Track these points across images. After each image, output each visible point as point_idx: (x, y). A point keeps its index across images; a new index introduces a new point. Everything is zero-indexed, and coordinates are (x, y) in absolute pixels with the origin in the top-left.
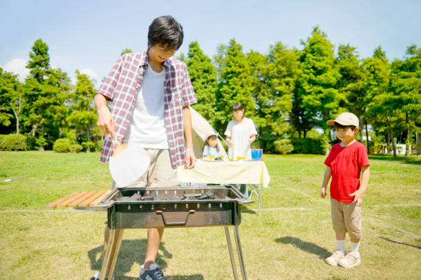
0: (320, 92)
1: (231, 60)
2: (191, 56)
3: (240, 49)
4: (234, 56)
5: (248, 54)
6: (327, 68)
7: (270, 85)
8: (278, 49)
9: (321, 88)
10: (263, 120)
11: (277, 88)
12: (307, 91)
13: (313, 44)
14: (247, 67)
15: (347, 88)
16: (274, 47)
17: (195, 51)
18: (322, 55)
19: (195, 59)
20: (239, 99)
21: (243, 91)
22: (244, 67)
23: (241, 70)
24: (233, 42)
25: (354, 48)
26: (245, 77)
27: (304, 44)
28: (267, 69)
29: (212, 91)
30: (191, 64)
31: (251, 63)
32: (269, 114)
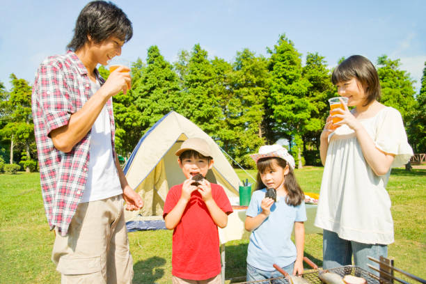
0: (292, 102)
1: (196, 67)
2: (151, 63)
3: (205, 55)
4: (199, 62)
5: (212, 62)
6: (298, 77)
7: (238, 96)
8: (246, 56)
9: (295, 99)
10: (231, 131)
11: (246, 98)
13: (282, 52)
14: (213, 75)
15: (317, 98)
16: (241, 54)
17: (156, 56)
18: (292, 63)
19: (156, 65)
20: (206, 110)
21: (210, 100)
22: (210, 75)
23: (207, 78)
24: (197, 48)
25: (322, 58)
26: (211, 86)
27: (271, 53)
28: (236, 77)
29: (175, 101)
30: (150, 70)
31: (216, 71)
32: (237, 125)
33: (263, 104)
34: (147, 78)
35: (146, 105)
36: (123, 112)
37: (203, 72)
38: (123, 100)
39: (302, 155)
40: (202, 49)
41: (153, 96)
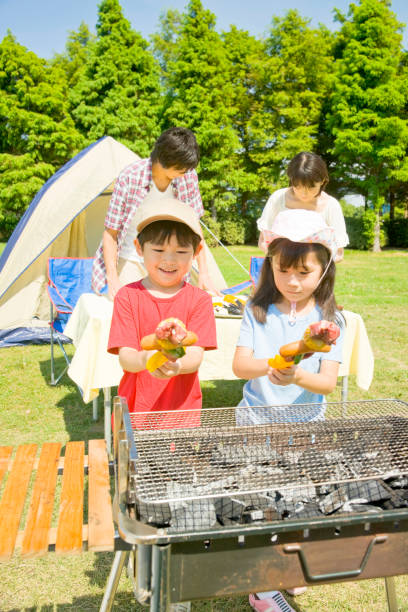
0: (371, 124)
1: (191, 45)
2: (104, 33)
3: (210, 23)
4: (198, 37)
5: (224, 36)
6: (390, 73)
7: (269, 106)
8: (291, 27)
9: (373, 116)
10: (252, 176)
11: (284, 112)
12: (346, 120)
13: (363, 20)
14: (225, 64)
16: (281, 23)
17: (113, 21)
18: (380, 44)
19: (113, 39)
20: (205, 132)
21: (215, 115)
22: (218, 64)
23: (211, 69)
24: (195, 11)
26: (220, 87)
27: (343, 21)
28: (266, 70)
29: (150, 113)
30: (102, 51)
31: (231, 56)
32: (265, 165)
33: (317, 126)
34: (96, 64)
35: (95, 120)
36: (49, 132)
37: (205, 56)
38: (49, 109)
39: (382, 228)
40: (205, 8)
41: (107, 103)
